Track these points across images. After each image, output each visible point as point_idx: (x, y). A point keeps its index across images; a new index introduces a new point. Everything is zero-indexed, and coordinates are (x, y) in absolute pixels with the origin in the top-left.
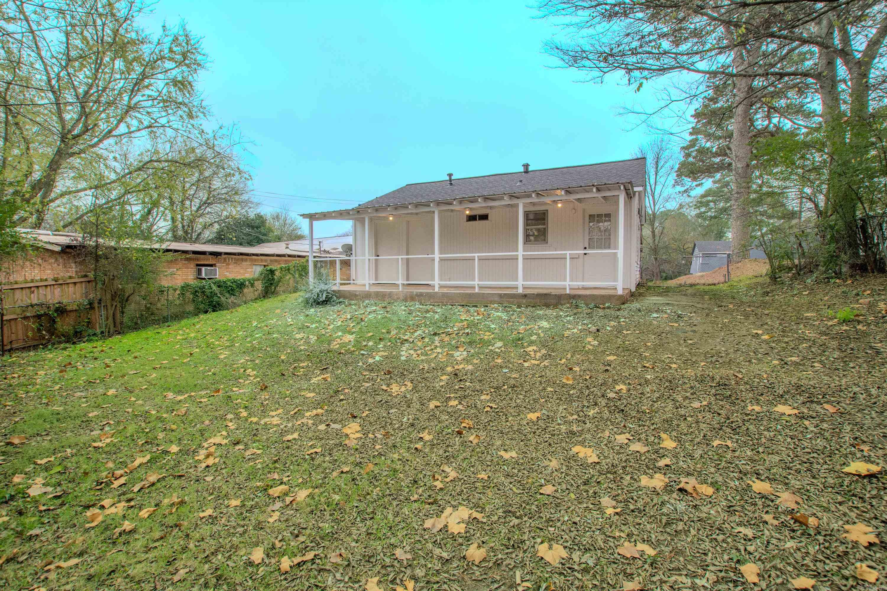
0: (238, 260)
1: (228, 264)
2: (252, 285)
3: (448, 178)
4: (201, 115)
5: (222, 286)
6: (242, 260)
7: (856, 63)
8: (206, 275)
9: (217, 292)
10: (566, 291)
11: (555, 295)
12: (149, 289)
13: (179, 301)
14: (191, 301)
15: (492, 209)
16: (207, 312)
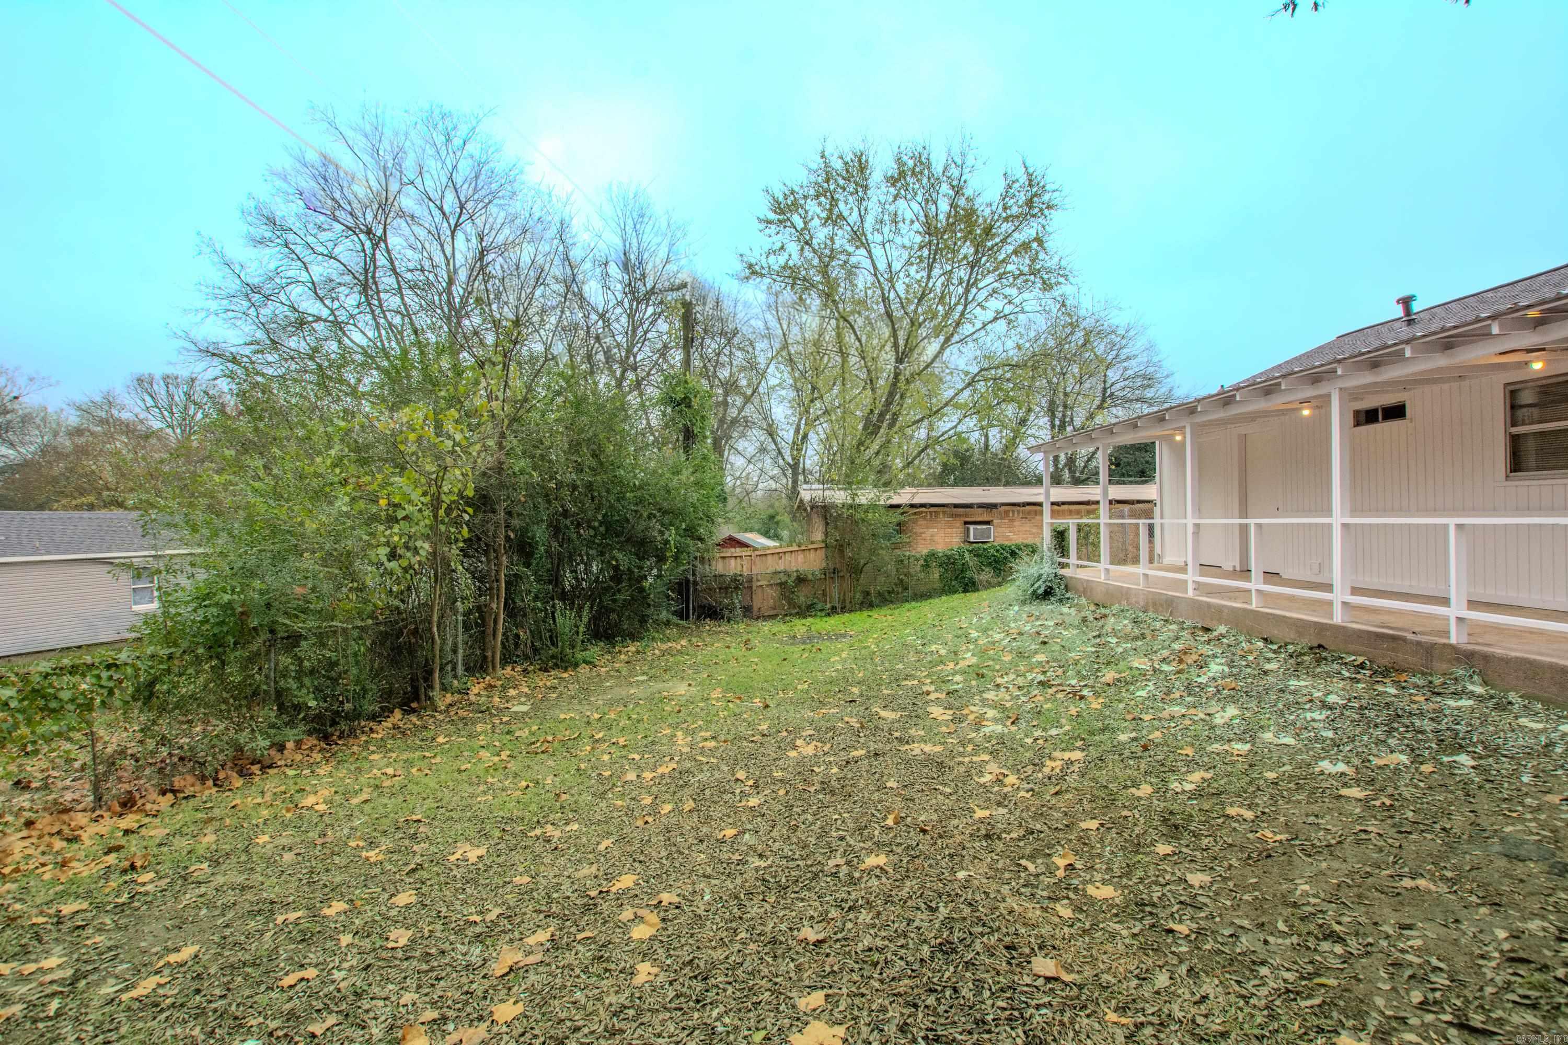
0: (1029, 513)
1: (1012, 520)
4: (1061, 280)
8: (975, 537)
9: (971, 564)
10: (1449, 638)
11: (1419, 643)
12: (887, 558)
13: (922, 575)
14: (937, 575)
15: (1410, 389)
16: (955, 592)
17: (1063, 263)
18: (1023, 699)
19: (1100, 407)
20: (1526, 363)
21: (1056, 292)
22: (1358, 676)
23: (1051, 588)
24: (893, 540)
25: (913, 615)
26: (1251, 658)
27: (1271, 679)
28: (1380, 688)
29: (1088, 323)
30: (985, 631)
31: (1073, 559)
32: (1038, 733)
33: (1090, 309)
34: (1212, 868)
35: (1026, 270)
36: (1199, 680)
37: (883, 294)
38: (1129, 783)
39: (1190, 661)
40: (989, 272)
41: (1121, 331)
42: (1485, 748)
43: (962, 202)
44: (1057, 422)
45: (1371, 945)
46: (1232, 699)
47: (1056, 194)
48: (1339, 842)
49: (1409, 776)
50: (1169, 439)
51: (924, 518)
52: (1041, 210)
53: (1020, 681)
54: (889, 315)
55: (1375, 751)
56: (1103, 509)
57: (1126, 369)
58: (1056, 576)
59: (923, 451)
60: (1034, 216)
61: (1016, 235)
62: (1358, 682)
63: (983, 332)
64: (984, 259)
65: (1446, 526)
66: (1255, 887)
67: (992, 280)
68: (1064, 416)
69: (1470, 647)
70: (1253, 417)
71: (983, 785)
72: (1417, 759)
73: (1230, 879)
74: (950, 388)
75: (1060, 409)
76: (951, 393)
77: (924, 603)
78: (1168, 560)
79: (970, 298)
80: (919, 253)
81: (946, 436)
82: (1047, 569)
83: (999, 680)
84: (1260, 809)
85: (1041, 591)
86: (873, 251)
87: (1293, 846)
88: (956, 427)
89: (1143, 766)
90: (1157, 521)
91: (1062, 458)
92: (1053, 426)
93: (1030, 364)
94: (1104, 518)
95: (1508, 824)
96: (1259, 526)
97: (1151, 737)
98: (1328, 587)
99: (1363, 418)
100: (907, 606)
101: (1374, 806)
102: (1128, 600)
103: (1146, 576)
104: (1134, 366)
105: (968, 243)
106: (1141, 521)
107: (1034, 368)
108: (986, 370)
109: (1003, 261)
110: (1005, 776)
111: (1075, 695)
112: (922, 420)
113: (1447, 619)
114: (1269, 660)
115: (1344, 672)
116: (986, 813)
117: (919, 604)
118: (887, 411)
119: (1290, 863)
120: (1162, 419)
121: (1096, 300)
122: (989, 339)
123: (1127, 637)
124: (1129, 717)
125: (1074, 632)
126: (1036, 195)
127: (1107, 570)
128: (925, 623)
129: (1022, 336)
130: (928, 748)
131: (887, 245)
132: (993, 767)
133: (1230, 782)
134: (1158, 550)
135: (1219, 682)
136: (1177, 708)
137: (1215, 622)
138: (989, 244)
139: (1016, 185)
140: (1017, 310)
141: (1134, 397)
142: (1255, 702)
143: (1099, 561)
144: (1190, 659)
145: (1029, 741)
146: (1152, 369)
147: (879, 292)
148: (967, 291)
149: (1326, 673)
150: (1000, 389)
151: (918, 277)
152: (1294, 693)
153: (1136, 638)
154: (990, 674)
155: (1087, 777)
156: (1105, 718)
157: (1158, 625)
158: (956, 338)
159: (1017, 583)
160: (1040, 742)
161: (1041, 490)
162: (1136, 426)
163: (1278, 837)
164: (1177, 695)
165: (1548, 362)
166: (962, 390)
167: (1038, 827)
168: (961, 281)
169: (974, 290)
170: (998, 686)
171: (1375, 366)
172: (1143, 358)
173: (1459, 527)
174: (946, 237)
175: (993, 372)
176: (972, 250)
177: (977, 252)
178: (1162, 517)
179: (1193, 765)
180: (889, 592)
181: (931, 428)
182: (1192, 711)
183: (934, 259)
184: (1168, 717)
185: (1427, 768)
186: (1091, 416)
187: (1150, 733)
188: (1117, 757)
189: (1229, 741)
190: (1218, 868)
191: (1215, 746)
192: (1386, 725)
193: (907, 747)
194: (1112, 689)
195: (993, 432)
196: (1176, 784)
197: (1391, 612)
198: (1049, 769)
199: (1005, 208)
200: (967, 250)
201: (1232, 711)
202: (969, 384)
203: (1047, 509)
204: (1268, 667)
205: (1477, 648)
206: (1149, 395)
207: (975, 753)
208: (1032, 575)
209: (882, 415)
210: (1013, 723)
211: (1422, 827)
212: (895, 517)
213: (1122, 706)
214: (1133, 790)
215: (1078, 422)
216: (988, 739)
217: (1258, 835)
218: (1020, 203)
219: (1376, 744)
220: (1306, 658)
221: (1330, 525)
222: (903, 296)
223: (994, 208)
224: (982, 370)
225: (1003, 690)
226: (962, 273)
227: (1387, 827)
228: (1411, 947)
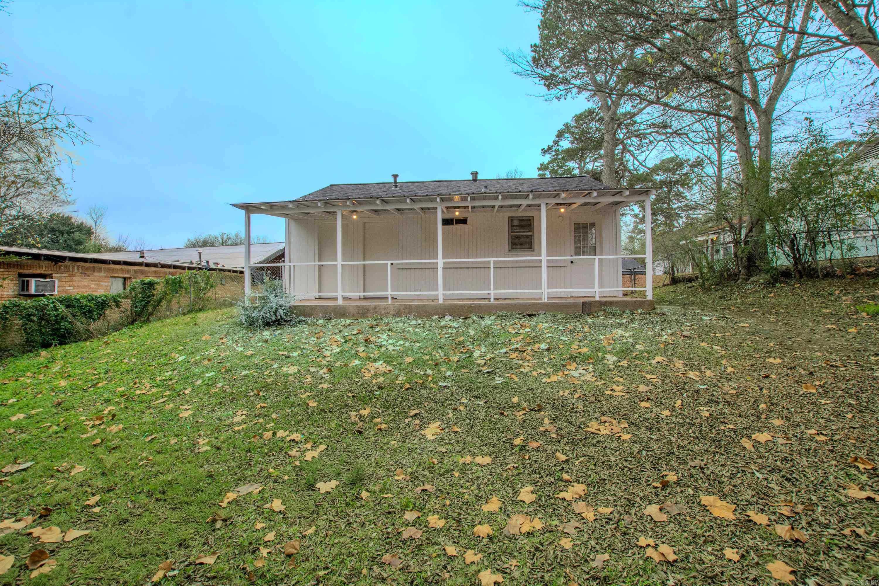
0: (88, 268)
1: (72, 275)
2: (118, 304)
3: (392, 180)
5: (73, 306)
6: (94, 270)
7: (763, 112)
8: (37, 290)
9: (65, 314)
99: (444, 222)
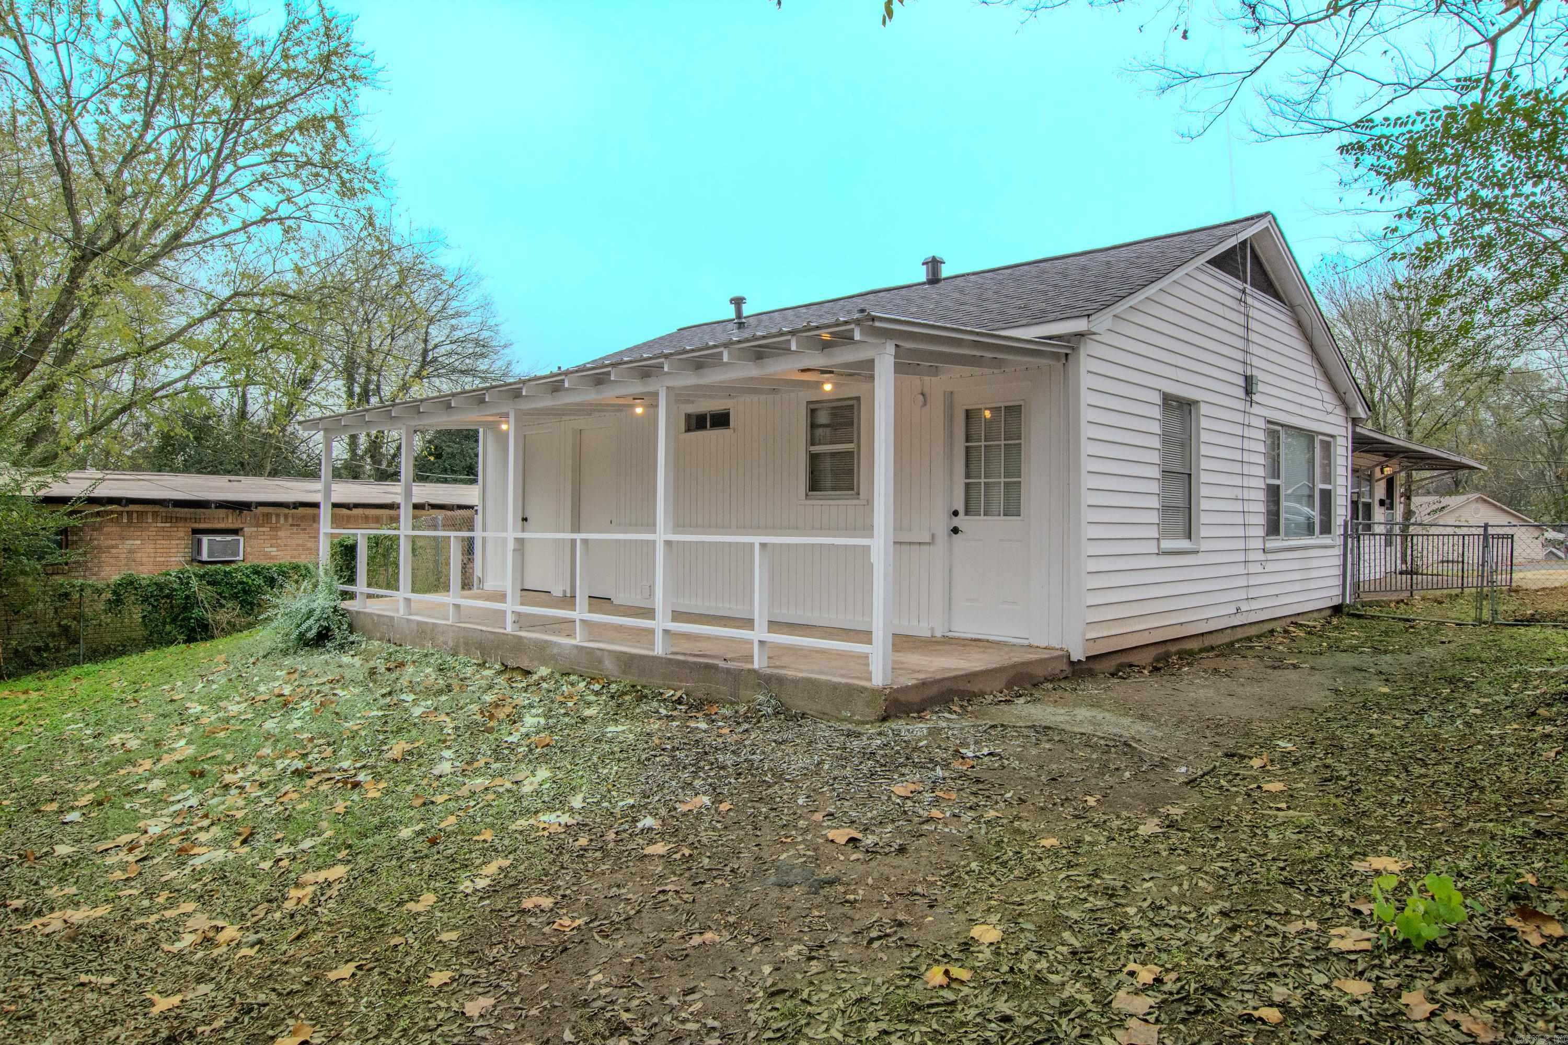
1: (275, 529)
4: (368, 186)
5: (218, 583)
8: (211, 554)
9: (201, 596)
10: (752, 663)
11: (728, 671)
12: (33, 590)
13: (107, 619)
14: (138, 617)
15: (734, 397)
16: (170, 643)
17: (371, 163)
18: (267, 801)
19: (418, 375)
20: (818, 382)
21: (361, 203)
22: (675, 713)
23: (328, 629)
24: (49, 559)
25: (83, 687)
26: (570, 704)
27: (589, 727)
28: (693, 724)
29: (407, 256)
30: (214, 702)
31: (361, 587)
32: (285, 849)
33: (406, 236)
34: (498, 986)
35: (317, 158)
36: (510, 739)
37: (51, 131)
38: (405, 896)
39: (502, 716)
40: (256, 147)
41: (449, 278)
42: (773, 775)
43: (213, 21)
44: (357, 389)
45: (655, 1025)
46: (545, 759)
47: (364, 62)
48: (639, 912)
49: (708, 819)
50: (493, 427)
51: (117, 521)
52: (343, 78)
53: (265, 774)
54: (63, 169)
55: (681, 797)
56: (405, 513)
57: (453, 328)
58: (335, 610)
59: (123, 410)
60: (331, 82)
61: (301, 102)
62: (673, 720)
63: (241, 237)
64: (248, 125)
65: (752, 545)
66: (544, 995)
67: (259, 159)
68: (368, 382)
69: (769, 671)
70: (588, 410)
71: (180, 955)
72: (718, 798)
73: (516, 994)
74: (181, 313)
75: (362, 370)
76: (183, 321)
77: (109, 664)
78: (490, 585)
79: (222, 177)
80: (128, 80)
81: (171, 390)
82: (322, 601)
83: (229, 778)
84: (561, 892)
85: (311, 634)
86: (32, 48)
87: (591, 929)
88: (188, 377)
89: (428, 868)
90: (478, 534)
91: (363, 441)
92: (350, 394)
93: (317, 297)
94: (405, 530)
95: (783, 851)
96: (585, 542)
97: (442, 825)
98: (649, 613)
99: (694, 422)
100: (74, 671)
101: (675, 860)
102: (432, 639)
103: (457, 606)
104: (467, 326)
105: (221, 91)
106: (452, 534)
107: (322, 306)
108: (245, 295)
109: (281, 135)
110: (218, 929)
111: (346, 783)
112: (123, 358)
113: (751, 642)
114: (589, 704)
115: (661, 710)
116: (176, 1000)
117: (100, 666)
118: (51, 335)
119: (586, 952)
120: (481, 401)
121: (414, 226)
122: (250, 248)
123: (430, 692)
124: (419, 802)
125: (356, 691)
126: (335, 53)
127: (408, 600)
128: (104, 699)
129: (304, 255)
130: (78, 916)
131: (62, 48)
132: (201, 922)
133: (530, 867)
134: (478, 572)
135: (533, 739)
136: (479, 781)
137: (536, 663)
138: (258, 103)
139: (304, 28)
140: (298, 214)
141: (464, 368)
142: (569, 759)
143: (397, 589)
144: (501, 714)
145: (266, 865)
146: (486, 334)
147: (42, 126)
148: (217, 166)
149: (645, 713)
150: (267, 329)
151: (126, 119)
152: (610, 741)
153: (440, 692)
154: (216, 769)
155: (348, 902)
156: (385, 809)
157: (469, 671)
158: (193, 236)
159: (275, 624)
160: (285, 863)
161: (318, 486)
162: (449, 407)
163: (578, 922)
164: (481, 763)
165: (836, 385)
166: (201, 320)
167: (262, 997)
168: (207, 148)
169: (229, 168)
170: (226, 787)
171: (698, 365)
172: (475, 318)
173: (763, 546)
174: (182, 68)
175: (257, 300)
176: (228, 104)
177: (236, 108)
178: (484, 530)
179: (490, 851)
180: (38, 650)
181: (140, 373)
182: (498, 781)
183: (158, 99)
184: (467, 794)
185: (724, 807)
186: (405, 387)
187: (442, 820)
188: (394, 862)
189: (536, 812)
190: (504, 984)
191: (518, 822)
192: (693, 765)
193: (37, 921)
194: (400, 768)
195: (254, 392)
196: (468, 883)
197: (709, 638)
198: (294, 901)
199: (286, 56)
200: (221, 101)
201: (543, 773)
202: (213, 314)
203: (325, 513)
204: (588, 712)
205: (776, 671)
206: (482, 367)
207: (172, 903)
208: (298, 610)
209: (41, 342)
210: (244, 842)
211: (715, 873)
212: (55, 520)
213: (410, 788)
214: (411, 906)
215: (387, 391)
216: (197, 875)
217: (555, 926)
218: (311, 56)
219: (683, 788)
220: (627, 698)
221: (654, 542)
222: (94, 144)
223: (268, 49)
224: (236, 294)
225: (234, 791)
226: (210, 135)
227: (684, 881)
228: (691, 1014)
